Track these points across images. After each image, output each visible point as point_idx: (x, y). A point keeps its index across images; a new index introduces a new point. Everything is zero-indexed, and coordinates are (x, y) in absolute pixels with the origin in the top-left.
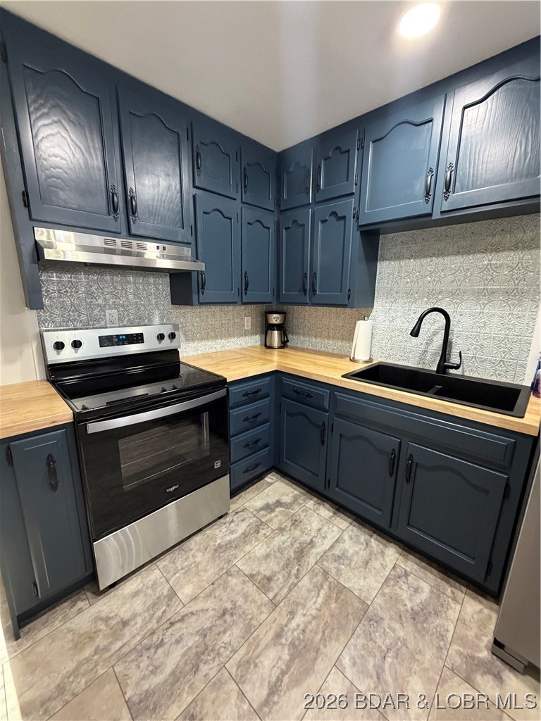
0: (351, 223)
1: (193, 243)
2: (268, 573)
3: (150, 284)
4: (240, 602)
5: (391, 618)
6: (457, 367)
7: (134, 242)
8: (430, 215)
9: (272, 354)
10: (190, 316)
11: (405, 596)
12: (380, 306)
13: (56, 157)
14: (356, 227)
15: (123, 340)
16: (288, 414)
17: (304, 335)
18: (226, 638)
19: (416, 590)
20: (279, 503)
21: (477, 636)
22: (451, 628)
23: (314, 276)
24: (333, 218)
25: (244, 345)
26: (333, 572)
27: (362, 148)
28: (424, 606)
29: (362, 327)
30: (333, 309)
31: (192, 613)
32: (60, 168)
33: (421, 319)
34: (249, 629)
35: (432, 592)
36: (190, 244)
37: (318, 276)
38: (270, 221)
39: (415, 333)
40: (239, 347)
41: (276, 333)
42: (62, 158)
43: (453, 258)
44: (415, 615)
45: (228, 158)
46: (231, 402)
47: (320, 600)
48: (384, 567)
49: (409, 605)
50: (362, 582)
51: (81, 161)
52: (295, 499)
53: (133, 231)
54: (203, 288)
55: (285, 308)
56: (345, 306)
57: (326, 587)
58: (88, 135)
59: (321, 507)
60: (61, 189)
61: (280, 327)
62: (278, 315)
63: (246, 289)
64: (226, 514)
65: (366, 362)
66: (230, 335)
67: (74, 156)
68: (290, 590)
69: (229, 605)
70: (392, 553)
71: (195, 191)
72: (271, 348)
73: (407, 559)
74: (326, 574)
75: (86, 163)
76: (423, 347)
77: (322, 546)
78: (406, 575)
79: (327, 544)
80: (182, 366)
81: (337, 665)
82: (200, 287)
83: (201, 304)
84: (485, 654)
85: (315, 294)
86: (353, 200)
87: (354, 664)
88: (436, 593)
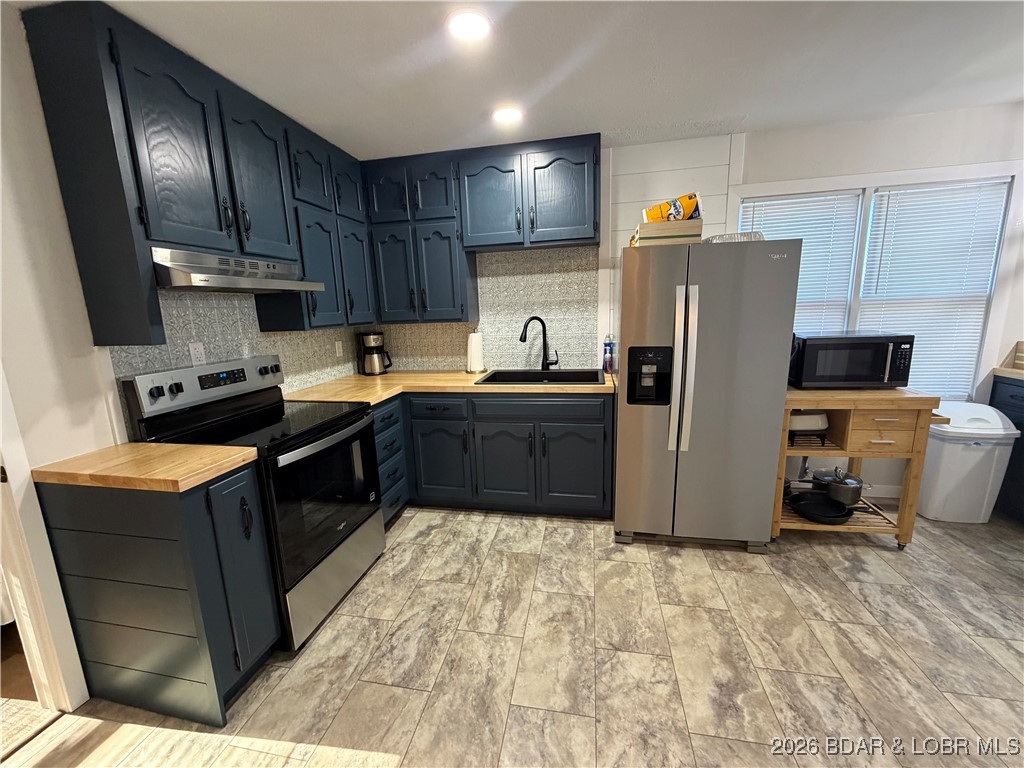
0: (456, 243)
1: (300, 261)
2: (455, 572)
3: (234, 308)
4: (443, 596)
5: (556, 554)
6: (556, 363)
7: (247, 261)
8: (523, 243)
9: (374, 380)
10: (282, 346)
11: (560, 540)
12: (485, 320)
13: (168, 166)
14: (461, 248)
15: (223, 378)
16: (422, 435)
17: (406, 356)
18: (447, 617)
19: (565, 534)
20: (430, 528)
21: (607, 540)
22: (592, 542)
23: (422, 293)
24: (437, 237)
25: (339, 376)
26: (506, 549)
27: (458, 179)
28: (573, 540)
29: (475, 339)
30: (439, 325)
31: (406, 621)
32: (172, 179)
33: (526, 327)
34: (461, 606)
35: (575, 531)
36: (295, 261)
37: (427, 291)
38: (362, 232)
39: (523, 339)
40: (333, 378)
41: (375, 356)
42: (175, 169)
43: (538, 276)
44: (569, 546)
45: (318, 166)
46: (375, 427)
47: (505, 567)
48: (539, 532)
49: (564, 543)
50: (529, 545)
51: (191, 171)
52: (445, 519)
53: (248, 249)
54: (314, 309)
55: (384, 328)
56: (459, 320)
57: (505, 559)
58: (195, 143)
59: (472, 516)
60: (175, 203)
61: (380, 350)
62: (375, 337)
63: (351, 309)
64: (382, 554)
65: (483, 372)
66: (324, 365)
67: (184, 165)
68: (479, 573)
69: (435, 602)
70: (541, 523)
71: (296, 203)
72: (372, 374)
73: (552, 521)
74: (501, 552)
75: (196, 173)
76: (527, 351)
77: (487, 540)
78: (556, 529)
79: (491, 536)
80: (286, 405)
81: (535, 589)
82: (311, 309)
83: (312, 327)
84: (613, 545)
85: (425, 311)
86: (455, 224)
87: (545, 584)
88: (578, 531)
